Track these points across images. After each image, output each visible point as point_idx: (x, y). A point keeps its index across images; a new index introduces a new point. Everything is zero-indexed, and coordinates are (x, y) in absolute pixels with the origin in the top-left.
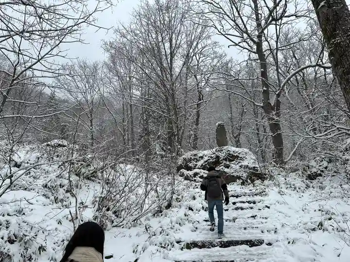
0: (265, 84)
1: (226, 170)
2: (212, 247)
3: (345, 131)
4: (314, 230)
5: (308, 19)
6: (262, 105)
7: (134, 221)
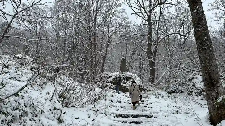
0: (150, 39)
1: (124, 85)
2: (129, 117)
3: (190, 70)
4: (174, 113)
5: (177, 7)
6: (147, 51)
7: (83, 104)
